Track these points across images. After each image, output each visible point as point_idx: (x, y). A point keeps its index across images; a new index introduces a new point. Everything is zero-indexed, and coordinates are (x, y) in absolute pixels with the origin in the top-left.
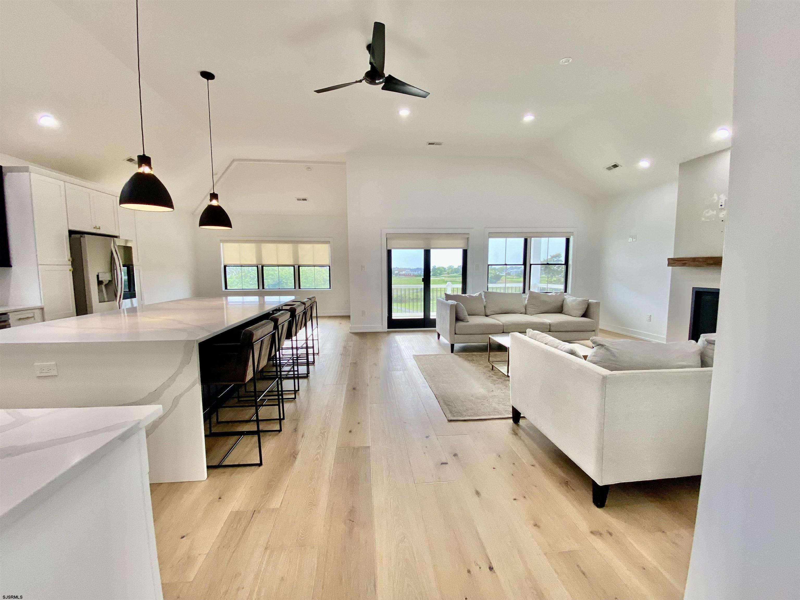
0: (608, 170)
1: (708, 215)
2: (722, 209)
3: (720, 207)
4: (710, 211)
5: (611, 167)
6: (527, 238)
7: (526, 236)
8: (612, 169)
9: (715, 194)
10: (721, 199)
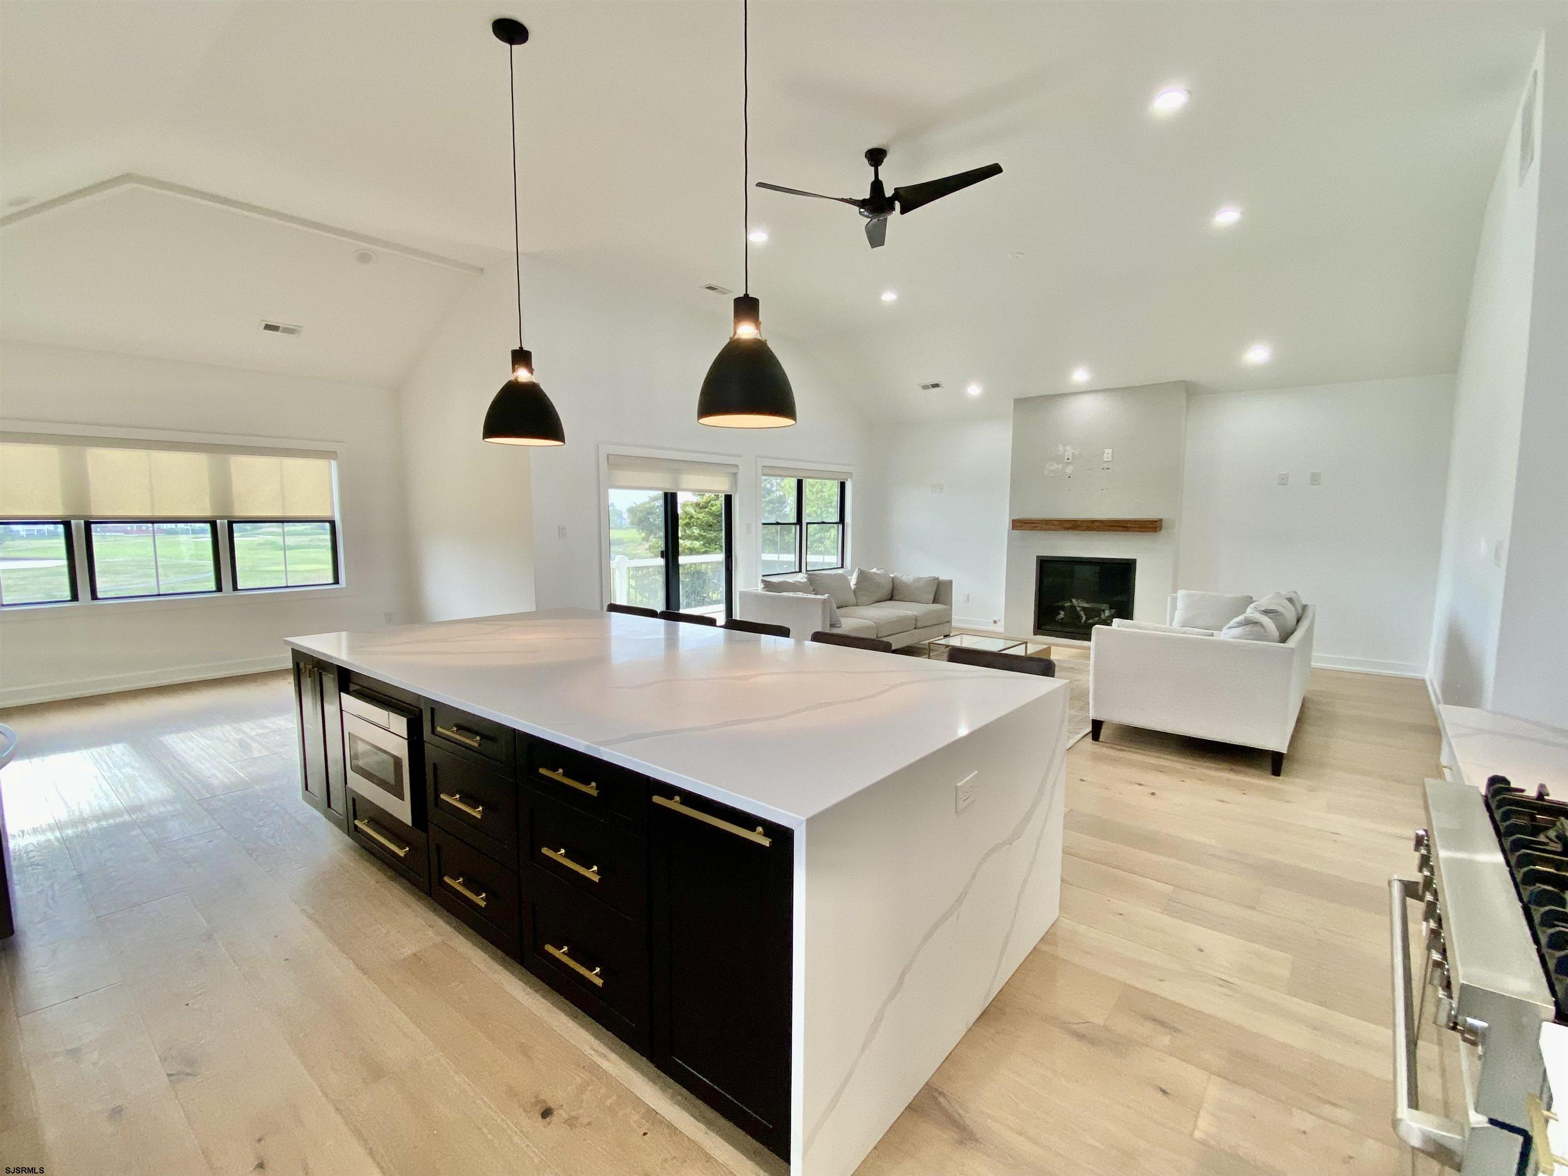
0: (922, 389)
1: (1053, 468)
2: (1068, 463)
3: (1067, 461)
4: (1055, 464)
5: (930, 386)
6: (801, 478)
7: (800, 475)
8: (930, 388)
9: (1060, 445)
10: (1067, 451)
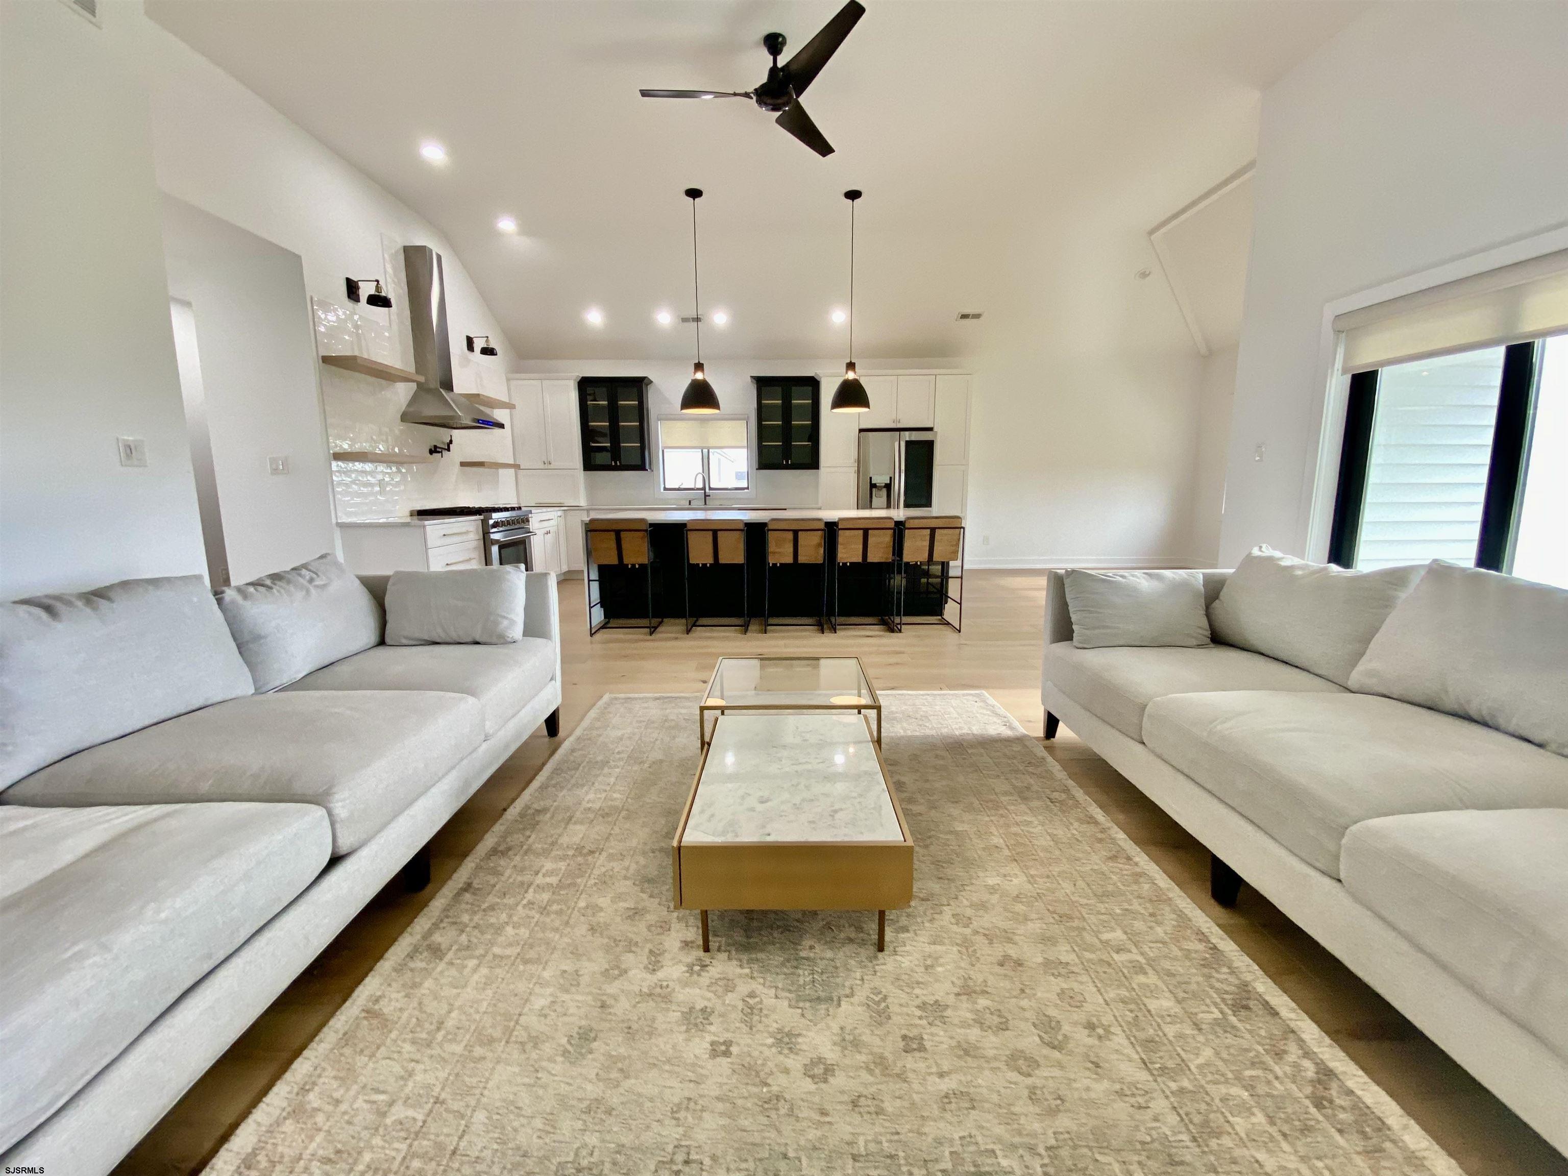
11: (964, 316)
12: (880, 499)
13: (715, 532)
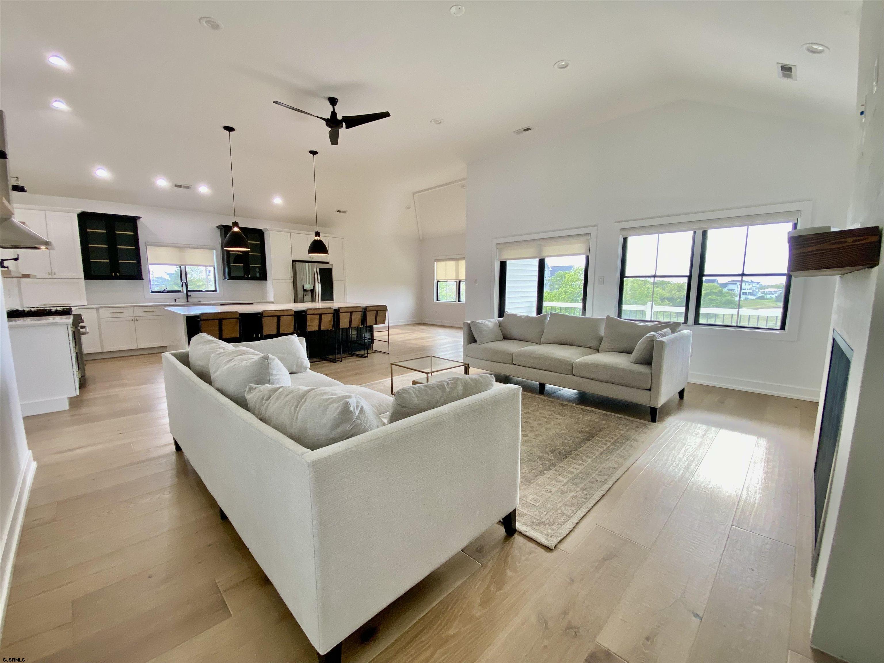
11: (339, 211)
12: (309, 297)
13: (279, 317)
